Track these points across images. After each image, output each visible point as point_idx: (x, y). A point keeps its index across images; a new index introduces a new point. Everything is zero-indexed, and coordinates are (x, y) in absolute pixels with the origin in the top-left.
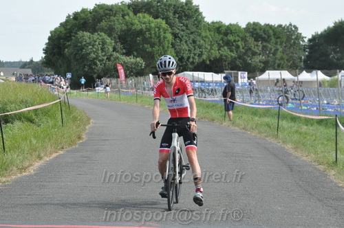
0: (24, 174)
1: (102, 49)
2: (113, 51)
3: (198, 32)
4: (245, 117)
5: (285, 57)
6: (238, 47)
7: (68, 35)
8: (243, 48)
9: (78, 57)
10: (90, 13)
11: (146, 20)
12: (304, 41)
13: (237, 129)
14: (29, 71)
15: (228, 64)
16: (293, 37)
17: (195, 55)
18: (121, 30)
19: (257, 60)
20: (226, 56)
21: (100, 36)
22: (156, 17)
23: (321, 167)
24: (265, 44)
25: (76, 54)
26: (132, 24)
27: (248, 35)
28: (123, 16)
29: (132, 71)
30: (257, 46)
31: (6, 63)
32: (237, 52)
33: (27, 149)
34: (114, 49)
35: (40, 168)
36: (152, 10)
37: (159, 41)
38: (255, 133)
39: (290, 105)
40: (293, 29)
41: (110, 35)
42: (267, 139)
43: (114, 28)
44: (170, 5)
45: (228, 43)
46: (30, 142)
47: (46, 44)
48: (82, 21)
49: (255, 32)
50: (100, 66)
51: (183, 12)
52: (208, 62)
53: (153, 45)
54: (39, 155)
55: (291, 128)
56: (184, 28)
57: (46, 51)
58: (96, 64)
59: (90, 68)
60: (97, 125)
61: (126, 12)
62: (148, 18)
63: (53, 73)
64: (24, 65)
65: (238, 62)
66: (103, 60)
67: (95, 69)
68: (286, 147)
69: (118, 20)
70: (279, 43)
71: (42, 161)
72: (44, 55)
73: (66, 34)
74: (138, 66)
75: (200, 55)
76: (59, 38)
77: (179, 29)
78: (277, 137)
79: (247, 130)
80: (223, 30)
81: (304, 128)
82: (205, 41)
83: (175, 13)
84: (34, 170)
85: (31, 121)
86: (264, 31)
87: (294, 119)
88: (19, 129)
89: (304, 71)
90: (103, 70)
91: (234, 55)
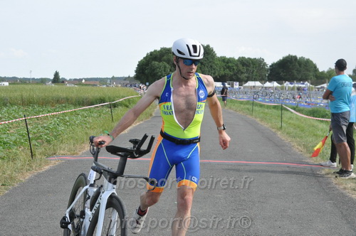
1: (165, 71)
3: (213, 62)
4: (236, 105)
5: (258, 75)
6: (234, 69)
8: (236, 70)
10: (158, 52)
12: (267, 66)
13: (232, 111)
14: (128, 82)
15: (229, 78)
16: (262, 64)
19: (243, 76)
20: (228, 74)
21: (164, 64)
23: (274, 130)
24: (248, 68)
25: (151, 73)
27: (238, 63)
30: (243, 68)
31: (117, 78)
38: (241, 113)
39: (260, 99)
40: (262, 60)
41: (168, 63)
42: (247, 116)
45: (228, 67)
47: (136, 68)
48: (154, 56)
49: (243, 62)
55: (260, 110)
57: (136, 71)
63: (140, 83)
64: (125, 79)
65: (234, 77)
68: (257, 120)
70: (255, 67)
72: (135, 74)
73: (146, 63)
76: (143, 65)
78: (252, 115)
79: (237, 111)
80: (226, 60)
81: (266, 110)
82: (217, 66)
85: (127, 107)
86: (247, 61)
87: (261, 106)
88: (121, 110)
89: (267, 82)
91: (231, 73)
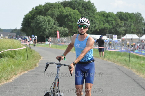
0: (8, 82)
1: (49, 24)
2: (54, 25)
3: (93, 16)
4: (114, 56)
5: (135, 28)
6: (112, 23)
7: (33, 17)
8: (115, 24)
9: (37, 27)
10: (43, 7)
11: (69, 10)
12: (144, 21)
13: (110, 62)
14: (15, 34)
15: (108, 31)
16: (139, 19)
17: (92, 27)
18: (58, 15)
19: (121, 30)
20: (107, 28)
21: (48, 18)
22: (74, 9)
24: (125, 22)
25: (36, 26)
26: (63, 12)
27: (117, 17)
28: (59, 8)
29: (62, 34)
30: (122, 22)
31: (4, 30)
32: (112, 25)
33: (10, 70)
34: (54, 24)
35: (16, 79)
36: (72, 6)
37: (75, 20)
38: (118, 64)
39: (136, 51)
40: (139, 15)
41: (52, 17)
42: (124, 67)
43: (54, 14)
44: (80, 3)
45: (108, 21)
46: (11, 67)
47: (23, 21)
48: (39, 11)
49: (121, 16)
50: (47, 32)
51: (87, 6)
52: (98, 30)
53: (72, 22)
54: (15, 73)
55: (136, 61)
56: (87, 14)
57: (22, 24)
58: (45, 31)
59: (43, 33)
60: (44, 59)
61: (60, 7)
62: (70, 9)
63: (26, 35)
64: (12, 31)
65: (113, 31)
66: (49, 29)
67: (45, 33)
68: (133, 71)
69: (56, 10)
70: (132, 22)
71: (17, 76)
72: (22, 27)
73: (32, 17)
74: (65, 32)
75: (95, 27)
76: (29, 18)
77: (85, 15)
78: (129, 66)
79: (115, 62)
80: (106, 15)
81: (142, 62)
82: (97, 20)
83: (83, 7)
84: (12, 80)
85: (13, 57)
86: (125, 16)
87: (138, 57)
88: (7, 61)
89: (144, 35)
90: (49, 33)
91: (111, 27)
